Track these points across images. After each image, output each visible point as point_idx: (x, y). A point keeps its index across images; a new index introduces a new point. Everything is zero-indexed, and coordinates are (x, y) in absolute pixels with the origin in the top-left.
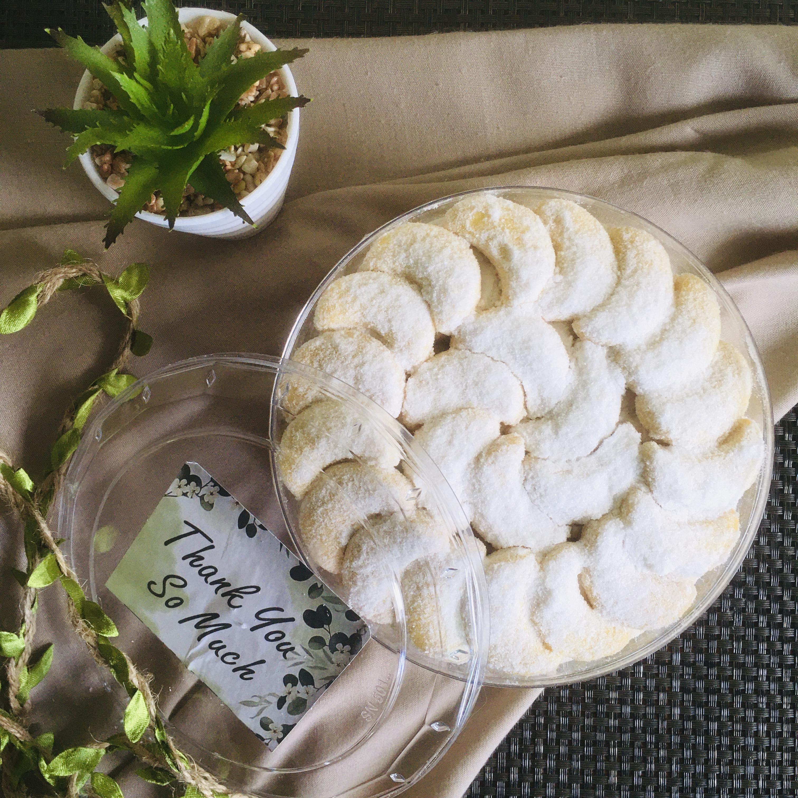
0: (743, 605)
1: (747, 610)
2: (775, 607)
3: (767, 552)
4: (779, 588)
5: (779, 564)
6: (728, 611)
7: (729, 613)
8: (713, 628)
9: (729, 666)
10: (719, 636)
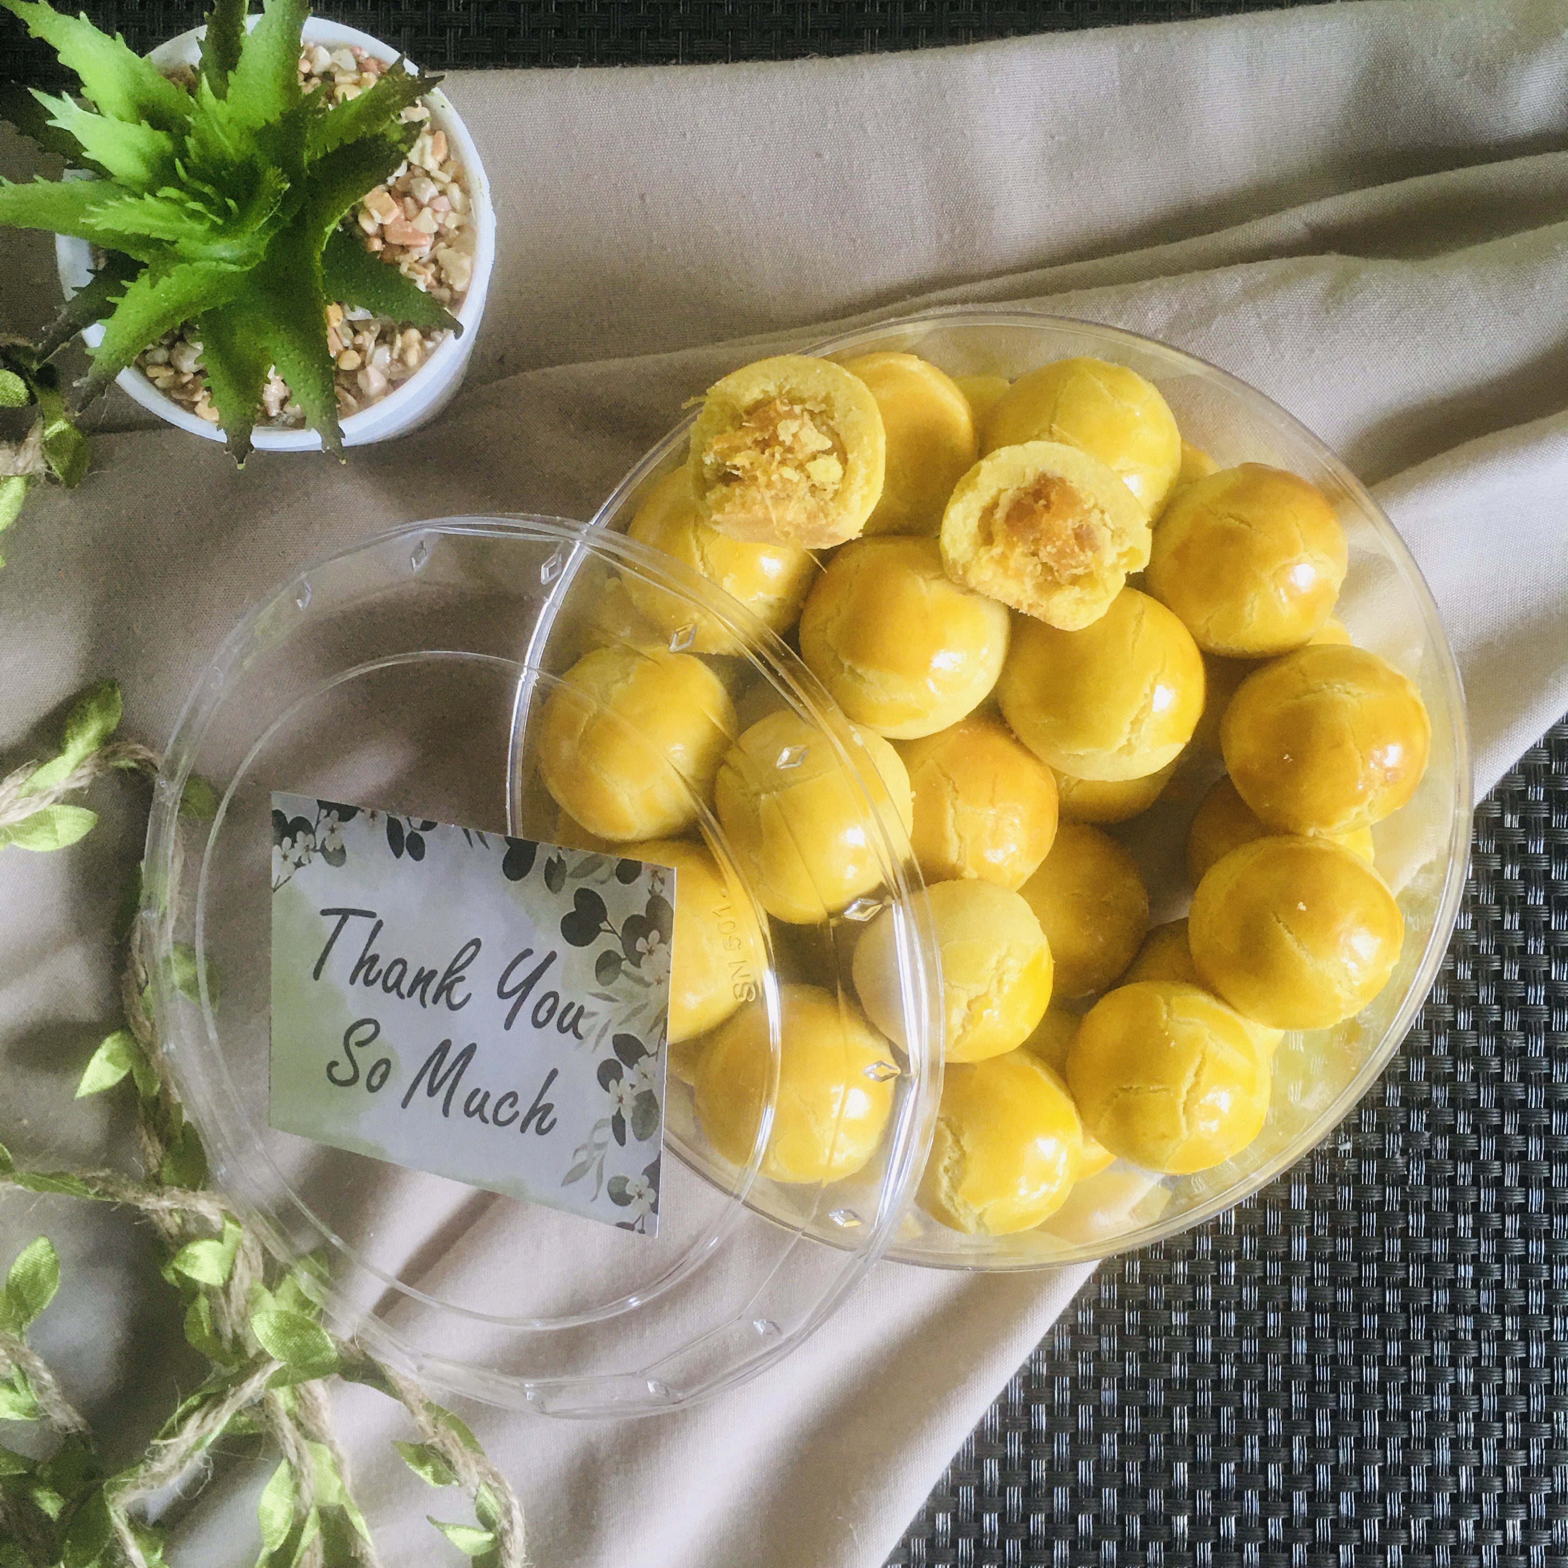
0: (1425, 1144)
1: (1434, 1153)
2: (1489, 1146)
3: (1471, 1042)
4: (1495, 1110)
5: (1495, 1065)
6: (1398, 1156)
7: (1400, 1160)
8: (1368, 1188)
9: (1401, 1261)
10: (1381, 1203)
